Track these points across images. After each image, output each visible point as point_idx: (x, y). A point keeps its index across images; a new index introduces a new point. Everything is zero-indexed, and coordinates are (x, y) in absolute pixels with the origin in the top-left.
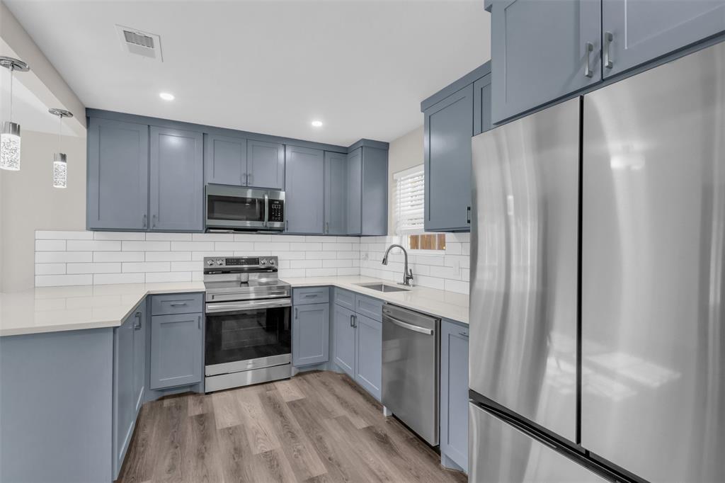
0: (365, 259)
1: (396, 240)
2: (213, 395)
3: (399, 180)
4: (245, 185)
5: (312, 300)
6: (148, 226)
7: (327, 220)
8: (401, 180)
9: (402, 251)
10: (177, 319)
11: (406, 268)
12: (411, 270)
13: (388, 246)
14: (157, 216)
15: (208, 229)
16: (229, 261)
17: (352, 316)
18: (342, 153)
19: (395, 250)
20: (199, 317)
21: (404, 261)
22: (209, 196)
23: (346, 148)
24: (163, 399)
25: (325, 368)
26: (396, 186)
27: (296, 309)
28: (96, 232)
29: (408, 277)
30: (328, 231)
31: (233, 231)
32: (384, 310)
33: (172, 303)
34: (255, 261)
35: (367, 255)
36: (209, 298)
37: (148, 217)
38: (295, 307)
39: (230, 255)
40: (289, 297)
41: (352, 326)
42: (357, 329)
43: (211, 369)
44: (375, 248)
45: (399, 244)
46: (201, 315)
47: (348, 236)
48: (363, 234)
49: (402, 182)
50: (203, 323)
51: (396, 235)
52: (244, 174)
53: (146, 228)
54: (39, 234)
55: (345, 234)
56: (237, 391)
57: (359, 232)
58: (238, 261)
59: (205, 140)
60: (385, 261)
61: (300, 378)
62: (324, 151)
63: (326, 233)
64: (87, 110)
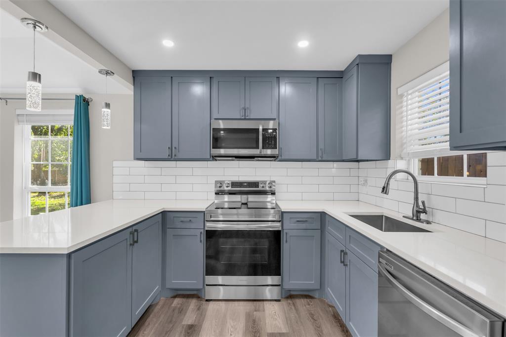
0: (364, 185)
1: (401, 165)
2: (211, 302)
3: (405, 94)
4: (243, 118)
5: (303, 226)
6: (172, 156)
7: (321, 146)
8: (408, 95)
9: (410, 178)
10: (184, 232)
11: (416, 198)
12: (423, 203)
13: (390, 171)
14: (177, 147)
15: (214, 158)
16: (234, 184)
17: (342, 251)
18: (337, 77)
19: (399, 176)
20: (201, 233)
21: (413, 190)
22: (213, 129)
23: (342, 72)
24: (175, 297)
25: (317, 295)
26: (402, 102)
27: (286, 233)
28: (146, 162)
29: (419, 211)
30: (322, 157)
31: (234, 158)
32: (381, 260)
33: (182, 219)
34: (256, 184)
35: (366, 181)
36: (207, 218)
37: (171, 149)
38: (285, 231)
39: (236, 179)
40: (280, 221)
41: (341, 262)
42: (348, 268)
43: (210, 279)
44: (375, 174)
45: (406, 170)
46: (202, 231)
47: (343, 161)
48: (359, 158)
49: (410, 96)
50: (204, 237)
51: (402, 158)
52: (243, 108)
53: (170, 157)
54: (115, 164)
55: (340, 159)
56: (231, 303)
57: (354, 157)
58: (240, 184)
59: (212, 83)
60: (385, 190)
61: (289, 301)
62: (318, 78)
63: (320, 159)
64: (134, 72)
